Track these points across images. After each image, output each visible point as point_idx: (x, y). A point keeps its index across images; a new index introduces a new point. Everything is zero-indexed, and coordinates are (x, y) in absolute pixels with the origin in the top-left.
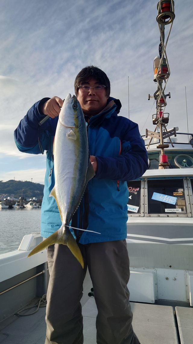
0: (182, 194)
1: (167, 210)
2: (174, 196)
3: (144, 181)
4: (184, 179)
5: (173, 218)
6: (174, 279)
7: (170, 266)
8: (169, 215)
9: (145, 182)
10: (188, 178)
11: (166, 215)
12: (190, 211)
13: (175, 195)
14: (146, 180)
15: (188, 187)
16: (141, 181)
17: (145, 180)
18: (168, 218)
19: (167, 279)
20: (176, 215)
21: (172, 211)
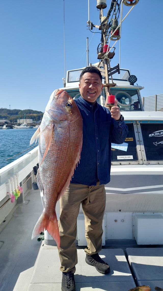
0: (133, 140)
1: (119, 157)
2: (126, 142)
4: (134, 123)
5: (125, 165)
6: (122, 221)
7: (120, 211)
8: (122, 163)
10: (138, 123)
11: (118, 163)
12: (141, 158)
13: (126, 140)
15: (138, 132)
18: (121, 166)
19: (116, 221)
20: (128, 162)
21: (124, 158)
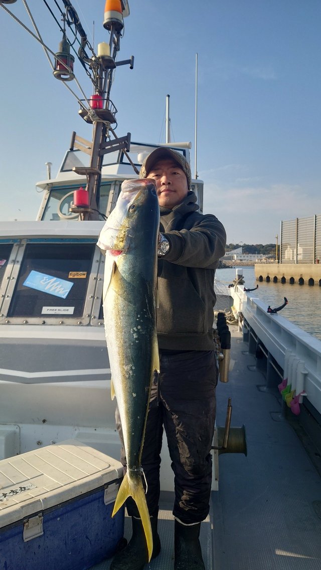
1: (46, 310)
2: (70, 280)
3: (20, 245)
5: (52, 326)
7: (44, 421)
8: (48, 320)
9: (20, 248)
11: (41, 320)
12: (89, 313)
14: (24, 243)
15: (99, 262)
16: (13, 244)
17: (22, 243)
18: (43, 327)
19: (39, 443)
20: (59, 320)
21: (55, 312)
